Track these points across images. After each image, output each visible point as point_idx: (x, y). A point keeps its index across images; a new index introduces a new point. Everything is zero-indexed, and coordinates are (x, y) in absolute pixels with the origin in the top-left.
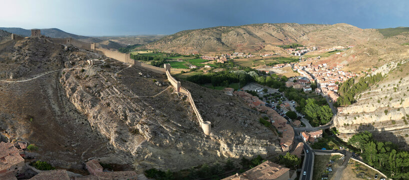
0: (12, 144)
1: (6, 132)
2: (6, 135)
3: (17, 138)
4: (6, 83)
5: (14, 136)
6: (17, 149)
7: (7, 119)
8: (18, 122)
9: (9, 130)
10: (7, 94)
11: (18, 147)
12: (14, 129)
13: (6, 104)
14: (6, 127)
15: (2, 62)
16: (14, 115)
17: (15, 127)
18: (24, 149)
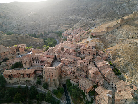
0: (128, 84)
1: (126, 75)
2: (126, 76)
3: (132, 81)
4: (135, 42)
5: (131, 79)
6: (130, 88)
7: (129, 66)
8: (137, 70)
9: (129, 73)
10: (133, 49)
11: (131, 87)
12: (132, 74)
13: (131, 56)
14: (127, 71)
15: (136, 27)
16: (135, 65)
17: (134, 73)
18: (135, 90)
